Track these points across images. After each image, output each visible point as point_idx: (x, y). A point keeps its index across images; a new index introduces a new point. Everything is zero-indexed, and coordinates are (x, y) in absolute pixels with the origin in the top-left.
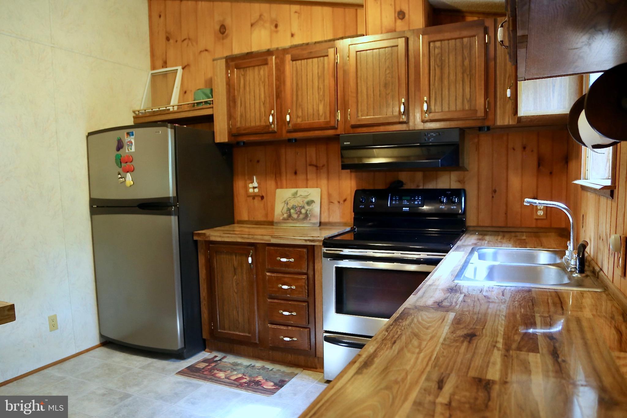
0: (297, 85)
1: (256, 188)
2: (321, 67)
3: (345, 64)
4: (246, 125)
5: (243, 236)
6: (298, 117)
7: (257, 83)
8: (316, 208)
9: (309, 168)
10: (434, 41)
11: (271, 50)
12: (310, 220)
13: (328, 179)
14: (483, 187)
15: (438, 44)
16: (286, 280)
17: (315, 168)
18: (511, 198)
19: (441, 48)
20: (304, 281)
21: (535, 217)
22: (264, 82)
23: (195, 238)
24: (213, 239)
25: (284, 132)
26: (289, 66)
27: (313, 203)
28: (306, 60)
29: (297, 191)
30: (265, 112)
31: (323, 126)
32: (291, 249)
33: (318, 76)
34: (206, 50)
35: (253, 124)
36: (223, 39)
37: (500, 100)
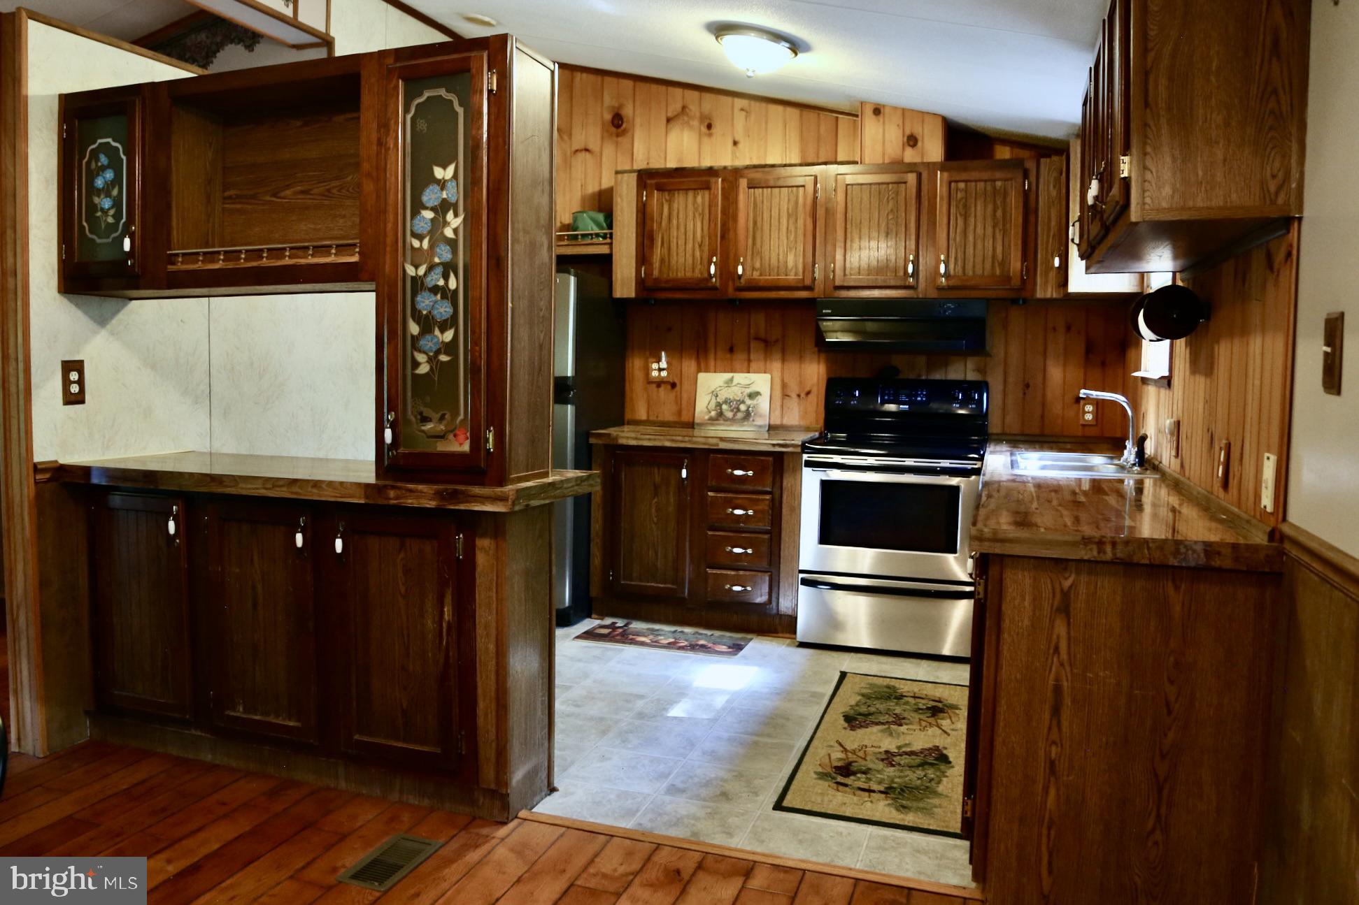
0: (755, 223)
1: (664, 369)
2: (792, 203)
3: (828, 200)
4: (668, 275)
5: (674, 438)
6: (753, 269)
7: (691, 214)
8: (763, 404)
9: (753, 344)
10: (957, 182)
11: (716, 168)
12: (753, 421)
13: (783, 360)
14: (1011, 380)
15: (962, 185)
16: (739, 502)
17: (762, 345)
18: (1049, 395)
19: (966, 191)
20: (767, 502)
21: (1082, 422)
22: (702, 215)
23: (592, 441)
24: (623, 441)
25: (730, 290)
26: (743, 195)
27: (759, 396)
28: (769, 189)
29: (733, 377)
30: (701, 258)
31: (793, 284)
32: (750, 457)
33: (788, 212)
34: (587, 150)
35: (681, 275)
36: (618, 135)
37: (1042, 264)
